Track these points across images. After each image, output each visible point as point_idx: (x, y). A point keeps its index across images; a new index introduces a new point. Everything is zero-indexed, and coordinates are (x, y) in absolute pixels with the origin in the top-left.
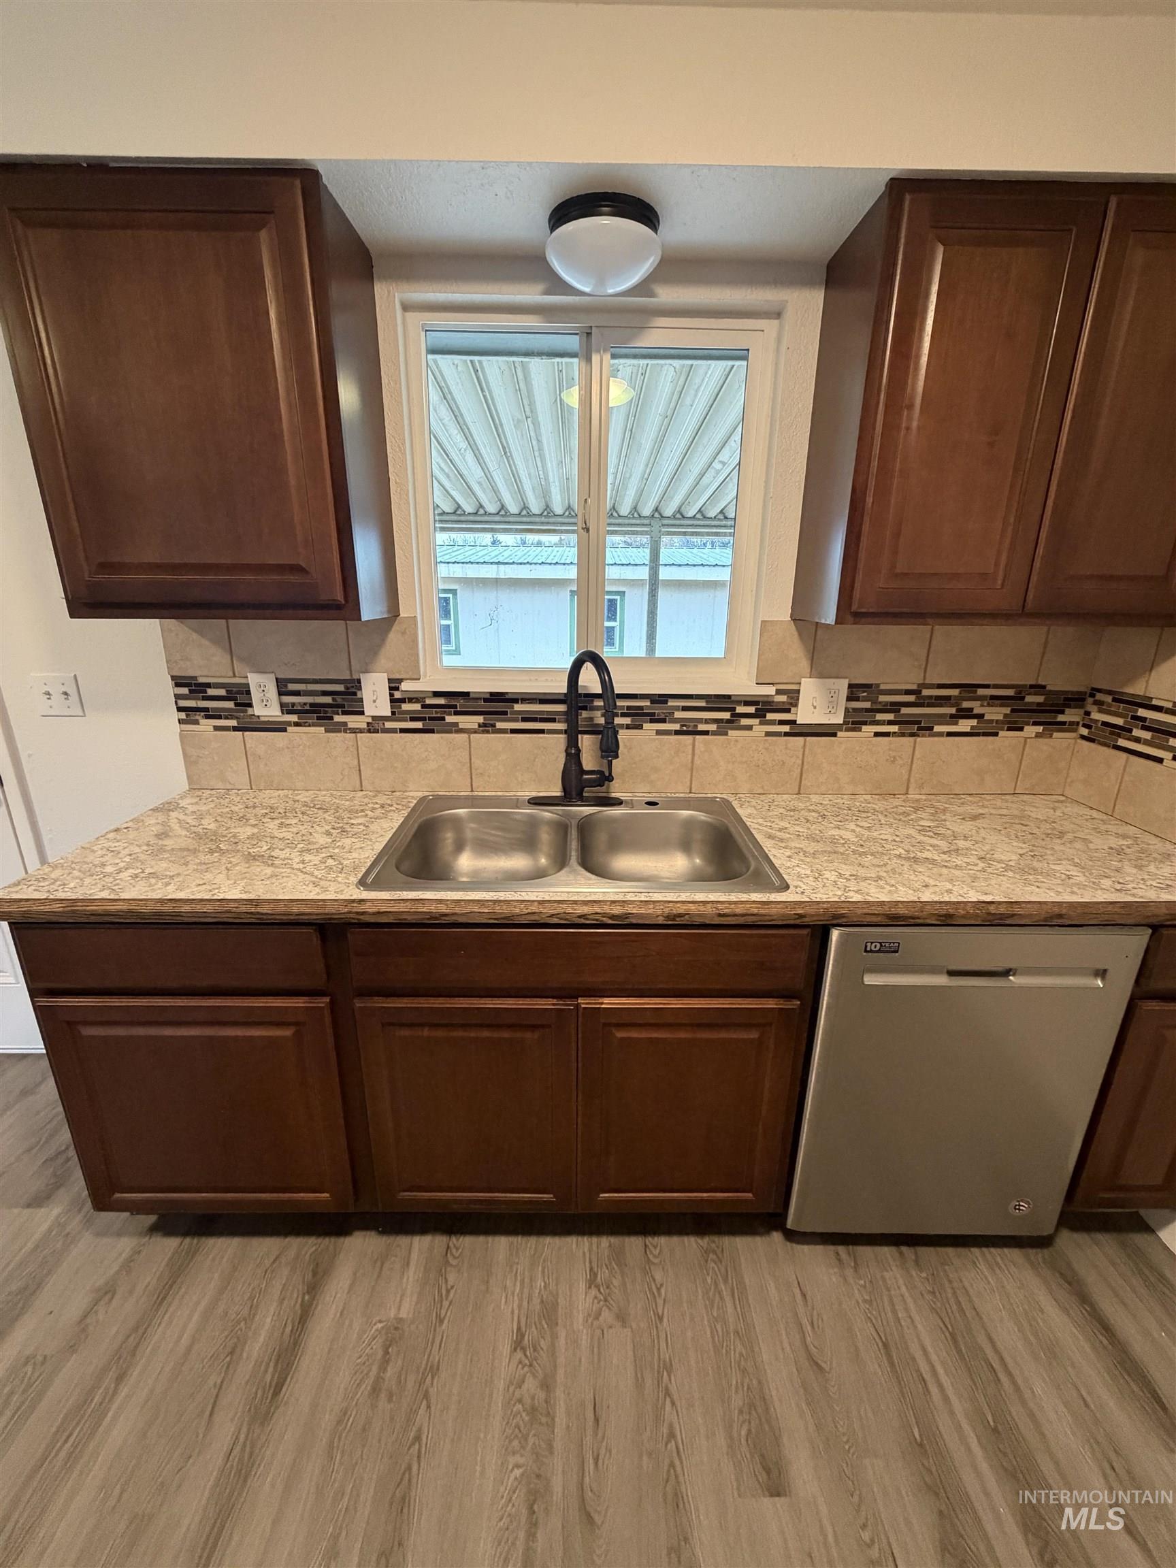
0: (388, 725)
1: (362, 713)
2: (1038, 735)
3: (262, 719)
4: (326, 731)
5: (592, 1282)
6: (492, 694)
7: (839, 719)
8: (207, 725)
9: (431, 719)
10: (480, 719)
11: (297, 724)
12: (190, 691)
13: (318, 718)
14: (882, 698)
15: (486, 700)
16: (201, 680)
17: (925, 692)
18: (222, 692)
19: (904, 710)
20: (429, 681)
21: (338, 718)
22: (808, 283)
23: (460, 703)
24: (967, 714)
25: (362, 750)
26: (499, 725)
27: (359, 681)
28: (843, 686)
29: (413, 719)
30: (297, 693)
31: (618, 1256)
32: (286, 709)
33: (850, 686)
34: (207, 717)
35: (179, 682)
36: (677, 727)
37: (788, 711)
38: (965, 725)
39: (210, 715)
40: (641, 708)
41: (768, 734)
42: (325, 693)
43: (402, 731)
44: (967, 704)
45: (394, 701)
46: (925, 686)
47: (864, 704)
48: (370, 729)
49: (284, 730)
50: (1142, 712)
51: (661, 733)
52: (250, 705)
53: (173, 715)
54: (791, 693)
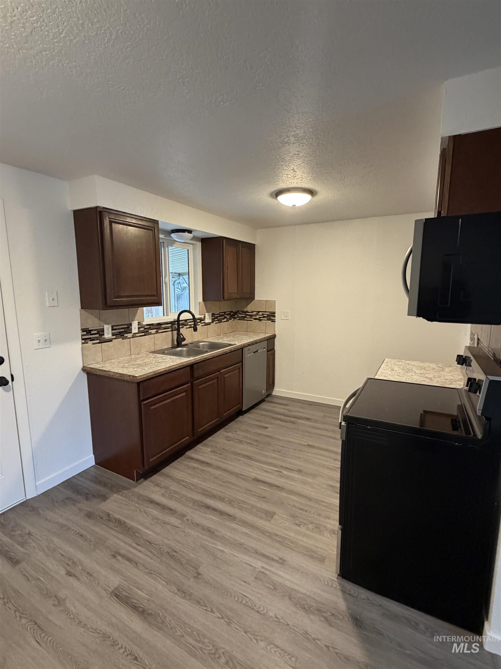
0: (137, 335)
1: (131, 333)
2: (233, 320)
3: (106, 339)
4: (122, 339)
5: (228, 432)
6: (158, 323)
7: (211, 321)
8: (90, 343)
9: (146, 332)
10: (155, 330)
11: (115, 339)
12: (87, 333)
13: (121, 336)
14: (216, 316)
15: (157, 325)
16: (90, 329)
17: (220, 314)
18: (96, 332)
19: (218, 318)
20: (147, 322)
21: (125, 335)
22: (198, 241)
23: (152, 327)
24: (225, 318)
25: (132, 343)
26: (160, 331)
27: (131, 324)
28: (211, 313)
29: (142, 333)
30: (115, 329)
31: (226, 429)
32: (113, 335)
33: (212, 314)
34: (91, 341)
35: (83, 330)
36: (189, 326)
37: (204, 320)
38: (225, 320)
39: (91, 339)
40: (183, 323)
41: (202, 326)
42: (122, 328)
43: (140, 336)
44: (225, 316)
45: (139, 328)
46: (220, 313)
47: (213, 318)
48: (133, 337)
49: (112, 341)
50: (247, 313)
51: (187, 328)
52: (103, 335)
53: (80, 342)
54: (205, 316)
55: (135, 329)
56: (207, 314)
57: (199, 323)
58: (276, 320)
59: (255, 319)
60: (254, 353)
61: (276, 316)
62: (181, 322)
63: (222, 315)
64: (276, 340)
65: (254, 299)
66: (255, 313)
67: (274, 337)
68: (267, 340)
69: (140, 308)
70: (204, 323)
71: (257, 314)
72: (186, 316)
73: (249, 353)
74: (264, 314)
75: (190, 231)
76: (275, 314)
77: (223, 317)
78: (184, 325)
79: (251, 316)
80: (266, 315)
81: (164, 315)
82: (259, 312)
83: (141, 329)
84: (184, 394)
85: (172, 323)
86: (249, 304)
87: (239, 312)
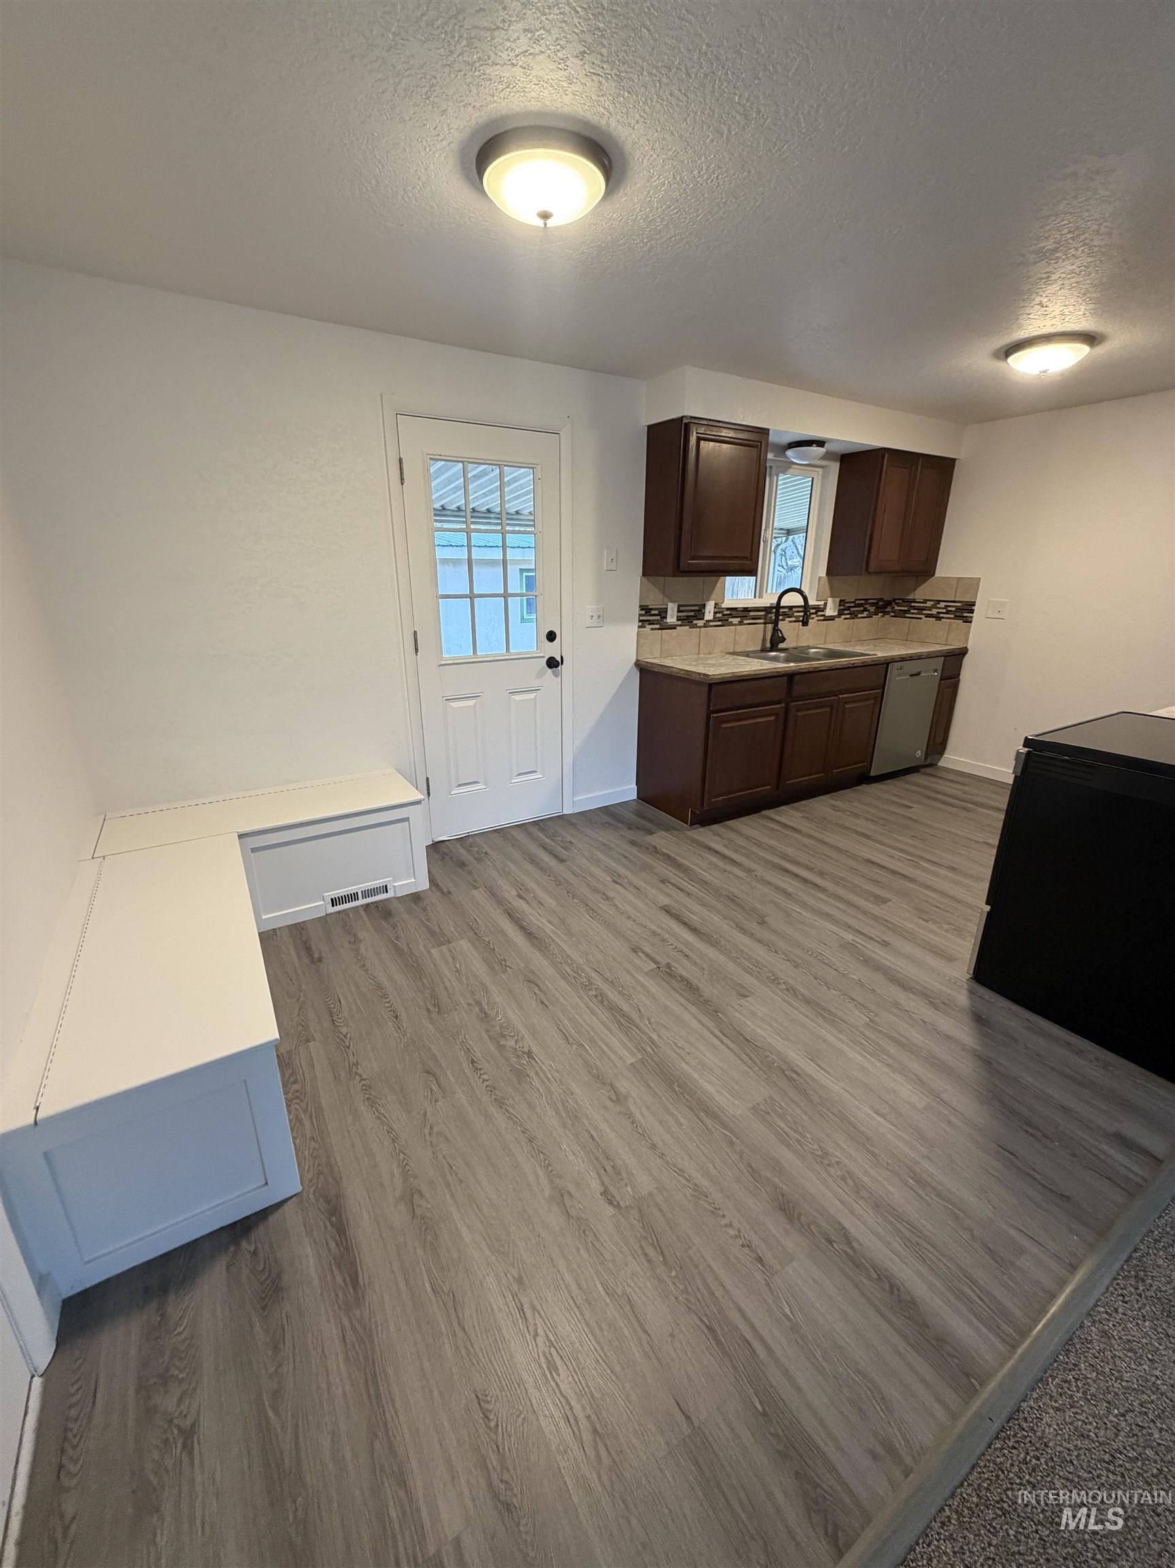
0: (711, 624)
1: (703, 619)
2: (882, 616)
3: (669, 624)
4: (690, 628)
5: (836, 801)
6: (744, 608)
7: (836, 614)
8: (649, 627)
9: (725, 620)
10: (739, 619)
11: (681, 626)
12: (646, 612)
13: (688, 622)
14: (847, 605)
15: (742, 611)
16: (650, 607)
17: (857, 602)
18: (656, 612)
19: (852, 609)
20: (728, 603)
21: (695, 622)
22: (835, 460)
23: (734, 613)
24: (866, 610)
25: (702, 636)
26: (745, 622)
27: (704, 605)
28: (838, 600)
29: (719, 621)
30: (682, 611)
31: (836, 796)
32: (678, 619)
33: (841, 601)
34: (650, 624)
35: (642, 608)
36: (794, 619)
37: (823, 611)
38: (865, 614)
40: (786, 612)
41: (819, 620)
42: (692, 611)
43: (715, 626)
44: (866, 606)
45: (715, 613)
46: (856, 600)
47: (842, 608)
48: (705, 626)
49: (675, 628)
50: (913, 604)
51: (790, 622)
52: (666, 618)
53: (637, 624)
54: (826, 604)
55: (709, 615)
56: (830, 600)
57: (812, 616)
58: (974, 620)
59: (928, 616)
60: (911, 675)
61: (975, 612)
62: (781, 610)
63: (860, 605)
64: (967, 661)
65: (934, 575)
66: (929, 604)
67: (963, 652)
68: (945, 656)
69: (721, 579)
70: (822, 616)
71: (934, 607)
72: (793, 600)
73: (899, 675)
74: (950, 606)
75: (820, 443)
76: (974, 605)
77: (862, 609)
78: (786, 615)
79: (921, 609)
80: (954, 609)
81: (755, 597)
82: (939, 602)
83: (718, 615)
84: (772, 718)
85: (767, 610)
86: (919, 586)
87: (897, 601)
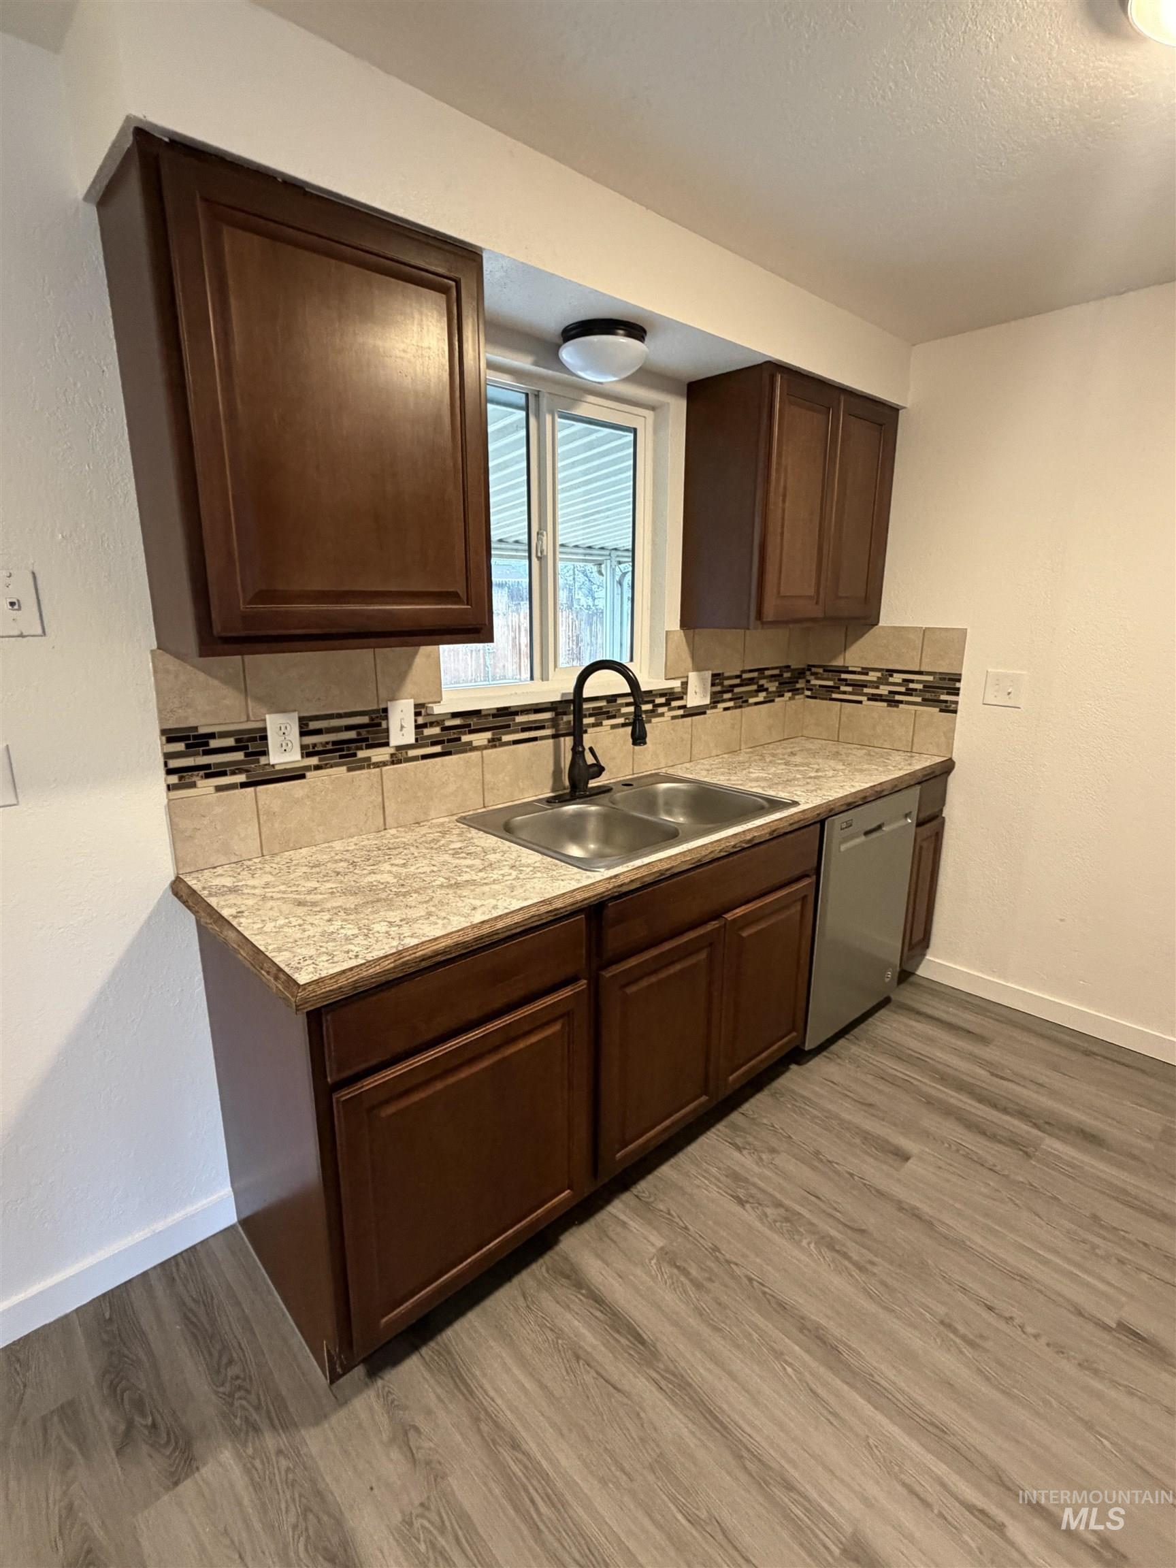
0: (412, 753)
1: (387, 744)
2: (790, 699)
3: (277, 768)
4: (349, 770)
6: (499, 709)
7: (707, 701)
8: (206, 786)
9: (450, 741)
10: (489, 735)
11: (317, 768)
12: (188, 746)
13: (341, 757)
14: (727, 683)
15: (494, 716)
16: (202, 731)
17: (745, 676)
18: (230, 742)
19: (737, 690)
20: (450, 703)
21: (361, 754)
23: (473, 721)
24: (761, 689)
25: (388, 785)
26: (505, 738)
27: (385, 710)
28: (708, 674)
29: (434, 744)
30: (318, 732)
32: (307, 752)
33: (714, 676)
34: (208, 776)
35: (170, 736)
36: (617, 722)
37: (681, 698)
38: (761, 697)
39: (210, 772)
40: (601, 708)
41: (674, 718)
42: (349, 728)
43: (425, 757)
44: (762, 682)
45: (418, 727)
46: (744, 672)
47: (718, 688)
48: (395, 760)
49: (303, 777)
50: (844, 676)
51: (613, 727)
52: (265, 753)
53: (159, 780)
54: (685, 685)
55: (401, 727)
56: (693, 677)
57: (660, 710)
58: (960, 708)
59: (874, 698)
60: (867, 833)
61: (961, 692)
62: (585, 706)
63: (751, 681)
64: (954, 781)
65: (877, 623)
66: (873, 676)
67: (947, 767)
68: (919, 783)
69: (424, 650)
70: (680, 708)
71: (883, 681)
72: (604, 684)
73: (845, 840)
74: (912, 681)
75: (636, 330)
76: (959, 680)
77: (754, 687)
78: (601, 714)
79: (858, 686)
80: (920, 686)
81: (532, 678)
82: (891, 672)
83: (428, 732)
84: (557, 1027)
85: (555, 708)
86: (850, 646)
87: (814, 670)
